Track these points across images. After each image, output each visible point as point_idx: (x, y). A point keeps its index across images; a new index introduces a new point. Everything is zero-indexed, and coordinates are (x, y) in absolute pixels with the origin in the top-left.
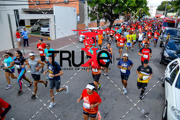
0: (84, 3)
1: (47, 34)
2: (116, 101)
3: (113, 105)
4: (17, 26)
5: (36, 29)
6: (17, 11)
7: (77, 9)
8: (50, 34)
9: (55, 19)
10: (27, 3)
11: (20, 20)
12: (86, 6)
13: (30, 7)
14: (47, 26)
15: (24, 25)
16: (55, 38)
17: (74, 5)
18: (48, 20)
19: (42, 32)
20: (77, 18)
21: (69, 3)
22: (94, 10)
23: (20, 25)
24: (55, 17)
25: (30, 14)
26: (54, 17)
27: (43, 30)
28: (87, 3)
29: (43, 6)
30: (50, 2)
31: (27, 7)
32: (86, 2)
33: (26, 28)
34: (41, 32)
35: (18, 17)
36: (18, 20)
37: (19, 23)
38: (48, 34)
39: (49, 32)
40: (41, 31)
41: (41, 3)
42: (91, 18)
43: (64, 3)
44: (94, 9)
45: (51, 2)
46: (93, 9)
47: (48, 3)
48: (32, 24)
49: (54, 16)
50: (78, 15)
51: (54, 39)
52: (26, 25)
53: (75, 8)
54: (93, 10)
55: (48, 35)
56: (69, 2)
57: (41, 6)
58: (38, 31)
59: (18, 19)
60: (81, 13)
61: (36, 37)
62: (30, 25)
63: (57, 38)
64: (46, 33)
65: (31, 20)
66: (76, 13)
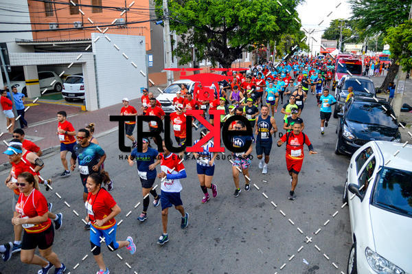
0: (162, 25)
1: (78, 99)
2: (243, 243)
3: (237, 253)
4: (5, 81)
5: (53, 88)
6: (4, 45)
7: (146, 38)
8: (86, 97)
9: (95, 63)
10: (29, 27)
11: (12, 67)
12: (166, 31)
13: (35, 37)
14: (78, 80)
15: (22, 78)
16: (99, 106)
17: (140, 30)
18: (80, 65)
19: (67, 94)
20: (147, 59)
21: (129, 26)
22: (186, 41)
23: (11, 80)
24: (97, 58)
25: (36, 52)
26: (95, 60)
27: (70, 88)
28: (168, 26)
29: (67, 33)
30: (83, 24)
31: (29, 37)
32: (166, 23)
33: (28, 86)
34: (64, 94)
35: (7, 61)
36: (7, 67)
37: (9, 73)
38: (81, 97)
39: (83, 94)
40: (63, 91)
41: (61, 27)
42: (180, 59)
43: (116, 27)
44: (186, 38)
45: (85, 26)
46: (183, 37)
47: (79, 26)
48: (42, 76)
49: (94, 56)
50: (148, 53)
51: (97, 109)
52: (27, 79)
53: (143, 38)
54: (184, 40)
55: (82, 101)
56: (127, 23)
57: (63, 33)
58: (56, 92)
59: (6, 64)
60: (156, 49)
61: (52, 105)
62: (36, 78)
63: (102, 106)
64: (77, 95)
65: (40, 67)
66: (144, 48)
